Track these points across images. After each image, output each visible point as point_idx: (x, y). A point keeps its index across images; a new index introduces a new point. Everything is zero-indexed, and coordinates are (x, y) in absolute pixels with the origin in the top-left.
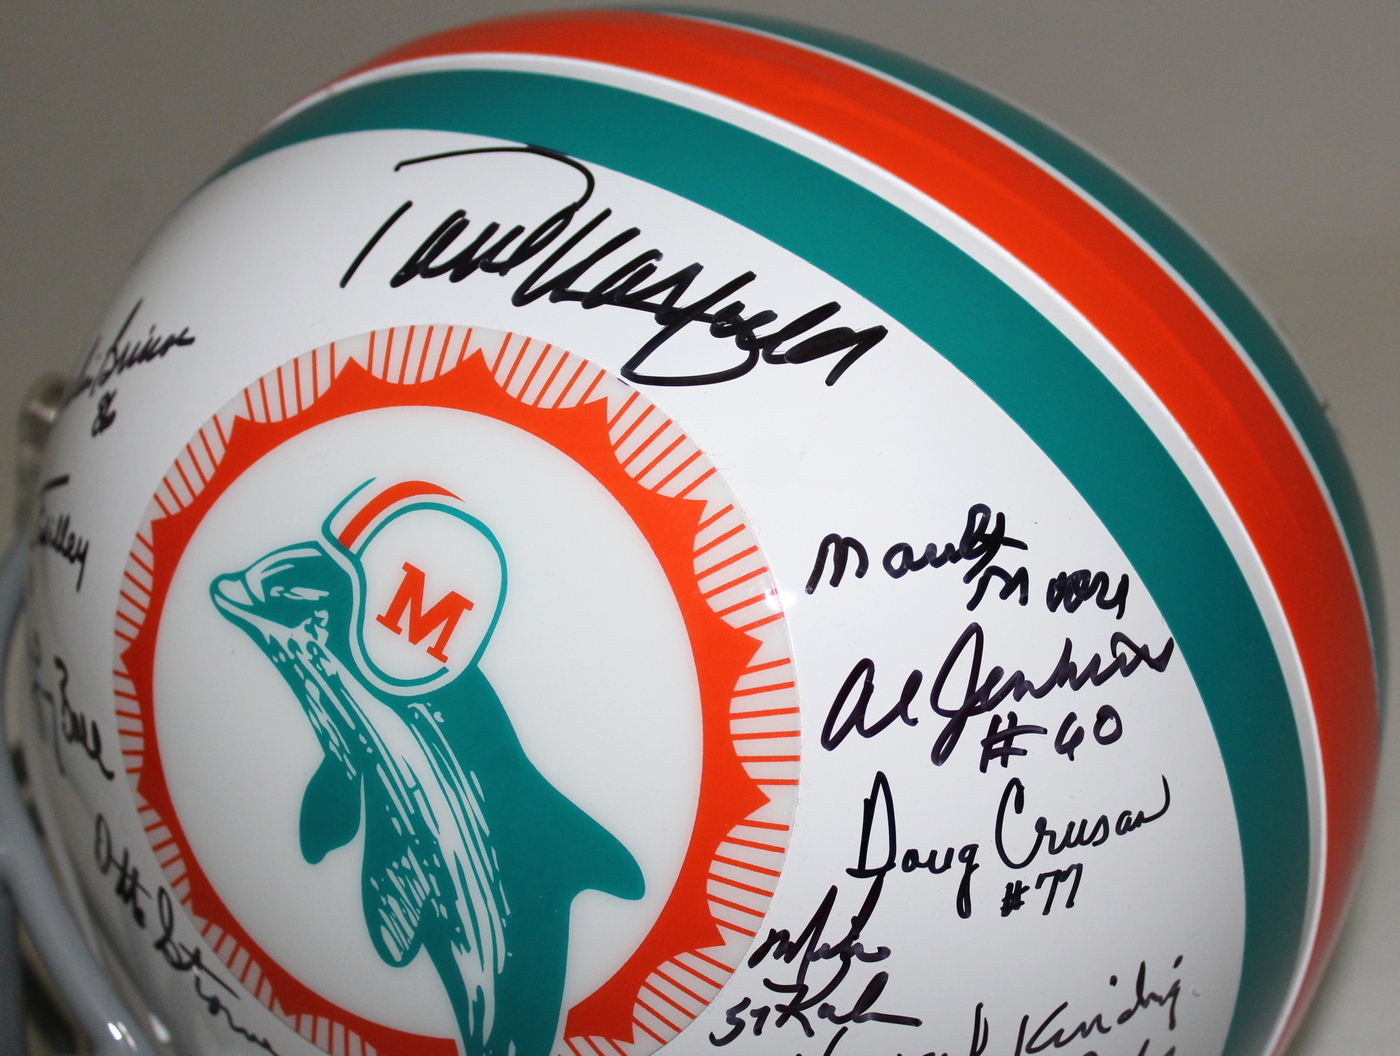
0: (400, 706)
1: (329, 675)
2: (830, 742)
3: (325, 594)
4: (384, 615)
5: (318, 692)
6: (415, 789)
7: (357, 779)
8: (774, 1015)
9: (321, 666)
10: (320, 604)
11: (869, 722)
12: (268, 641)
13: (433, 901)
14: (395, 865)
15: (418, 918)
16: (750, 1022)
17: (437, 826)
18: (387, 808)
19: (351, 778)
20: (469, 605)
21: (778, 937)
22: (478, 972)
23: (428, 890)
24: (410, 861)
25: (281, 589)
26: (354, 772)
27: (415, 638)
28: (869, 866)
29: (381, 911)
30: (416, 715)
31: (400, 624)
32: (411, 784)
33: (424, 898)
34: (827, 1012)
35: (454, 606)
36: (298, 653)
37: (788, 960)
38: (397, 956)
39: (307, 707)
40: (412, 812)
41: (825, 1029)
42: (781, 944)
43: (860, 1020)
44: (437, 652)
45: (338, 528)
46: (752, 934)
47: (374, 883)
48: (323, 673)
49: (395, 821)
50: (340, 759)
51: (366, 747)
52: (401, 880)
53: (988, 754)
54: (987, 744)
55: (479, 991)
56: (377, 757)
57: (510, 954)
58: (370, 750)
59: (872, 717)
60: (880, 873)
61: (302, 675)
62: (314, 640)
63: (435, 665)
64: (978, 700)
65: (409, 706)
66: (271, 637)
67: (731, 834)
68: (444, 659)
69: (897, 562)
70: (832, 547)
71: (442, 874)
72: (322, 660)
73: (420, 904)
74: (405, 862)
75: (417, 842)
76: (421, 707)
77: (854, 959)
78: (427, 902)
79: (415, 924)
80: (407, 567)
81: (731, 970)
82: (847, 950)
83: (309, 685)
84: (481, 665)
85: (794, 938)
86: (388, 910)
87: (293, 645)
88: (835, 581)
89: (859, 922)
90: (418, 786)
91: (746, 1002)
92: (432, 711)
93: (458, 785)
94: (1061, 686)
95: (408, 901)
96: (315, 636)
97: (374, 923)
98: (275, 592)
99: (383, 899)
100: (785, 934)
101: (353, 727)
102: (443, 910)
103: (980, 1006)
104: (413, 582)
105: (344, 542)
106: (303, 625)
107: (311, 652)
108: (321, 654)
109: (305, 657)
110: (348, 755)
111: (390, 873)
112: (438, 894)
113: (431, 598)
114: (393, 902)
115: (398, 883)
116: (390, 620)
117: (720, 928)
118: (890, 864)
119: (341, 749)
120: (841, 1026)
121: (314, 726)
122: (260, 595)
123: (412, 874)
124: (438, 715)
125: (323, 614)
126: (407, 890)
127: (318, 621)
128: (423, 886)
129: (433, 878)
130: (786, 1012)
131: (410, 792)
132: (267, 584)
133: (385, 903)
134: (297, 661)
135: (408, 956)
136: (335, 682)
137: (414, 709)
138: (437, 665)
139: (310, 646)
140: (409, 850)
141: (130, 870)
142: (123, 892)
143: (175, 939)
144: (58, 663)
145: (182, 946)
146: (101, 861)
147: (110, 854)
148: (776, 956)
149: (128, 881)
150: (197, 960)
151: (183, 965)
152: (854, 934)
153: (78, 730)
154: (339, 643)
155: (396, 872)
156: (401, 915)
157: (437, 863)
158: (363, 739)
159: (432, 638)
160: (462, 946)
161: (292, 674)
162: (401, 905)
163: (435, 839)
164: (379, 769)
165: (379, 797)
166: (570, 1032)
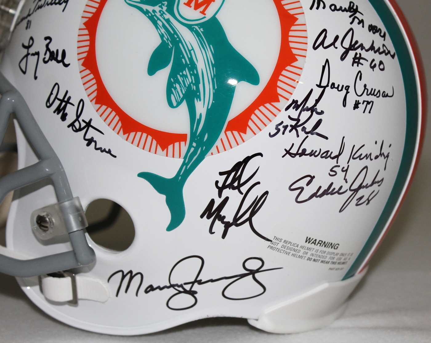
0: (190, 27)
1: (166, 19)
2: (315, 48)
4: (186, 3)
5: (162, 24)
7: (172, 48)
8: (289, 128)
9: (163, 16)
11: (325, 45)
12: (145, 10)
13: (192, 85)
14: (181, 74)
15: (185, 90)
16: (282, 129)
17: (197, 61)
18: (181, 56)
19: (170, 47)
20: (214, 1)
21: (295, 102)
22: (201, 108)
23: (190, 81)
24: (186, 72)
26: (171, 46)
27: (196, 8)
28: (322, 85)
29: (173, 89)
30: (195, 29)
31: (191, 5)
32: (190, 48)
33: (189, 84)
34: (304, 129)
36: (156, 13)
37: (296, 110)
38: (175, 104)
39: (157, 28)
40: (190, 57)
41: (302, 135)
42: (295, 104)
43: (312, 134)
44: (203, 12)
46: (288, 100)
47: (172, 80)
48: (164, 18)
49: (183, 60)
50: (167, 42)
51: (176, 38)
52: (182, 78)
53: (354, 62)
54: (354, 59)
55: (201, 115)
56: (180, 41)
57: (214, 102)
58: (178, 39)
60: (325, 87)
61: (156, 19)
62: (162, 10)
63: (202, 16)
64: (352, 47)
65: (192, 27)
66: (146, 9)
67: (287, 68)
68: (205, 14)
69: (333, 8)
70: (316, 0)
71: (196, 76)
72: (164, 15)
73: (187, 86)
74: (184, 73)
75: (190, 66)
76: (196, 27)
77: (314, 113)
78: (189, 85)
79: (184, 92)
81: (280, 111)
82: (313, 109)
83: (159, 22)
84: (216, 16)
85: (299, 103)
86: (175, 88)
87: (154, 11)
88: (317, 8)
89: (317, 101)
90: (193, 49)
91: (282, 122)
92: (200, 28)
93: (206, 49)
94: (372, 51)
95: (183, 85)
96: (162, 8)
97: (169, 93)
99: (174, 85)
100: (297, 101)
101: (173, 32)
102: (195, 87)
103: (344, 137)
106: (158, 6)
107: (160, 13)
108: (164, 13)
109: (158, 14)
110: (170, 41)
111: (179, 76)
112: (194, 82)
114: (177, 86)
115: (180, 79)
116: (188, 4)
117: (279, 96)
118: (327, 86)
119: (168, 39)
120: (306, 135)
121: (159, 33)
123: (186, 76)
124: (202, 29)
125: (165, 3)
126: (184, 81)
127: (164, 5)
128: (190, 79)
129: (193, 77)
130: (294, 127)
131: (190, 51)
133: (175, 86)
134: (155, 15)
135: (179, 104)
136: (168, 21)
137: (194, 28)
138: (203, 16)
139: (160, 11)
140: (187, 68)
141: (66, 99)
142: (58, 110)
143: (80, 119)
144: (46, 38)
145: (83, 121)
146: (49, 103)
147: (56, 98)
148: (293, 108)
149: (64, 104)
150: (88, 125)
151: (80, 129)
152: (315, 105)
153: (53, 56)
154: (170, 10)
155: (181, 76)
156: (180, 90)
157: (195, 72)
158: (176, 36)
159: (202, 9)
160: (198, 99)
161: (153, 19)
162: (180, 87)
163: (196, 65)
164: (180, 45)
165: (179, 53)
166: (227, 130)
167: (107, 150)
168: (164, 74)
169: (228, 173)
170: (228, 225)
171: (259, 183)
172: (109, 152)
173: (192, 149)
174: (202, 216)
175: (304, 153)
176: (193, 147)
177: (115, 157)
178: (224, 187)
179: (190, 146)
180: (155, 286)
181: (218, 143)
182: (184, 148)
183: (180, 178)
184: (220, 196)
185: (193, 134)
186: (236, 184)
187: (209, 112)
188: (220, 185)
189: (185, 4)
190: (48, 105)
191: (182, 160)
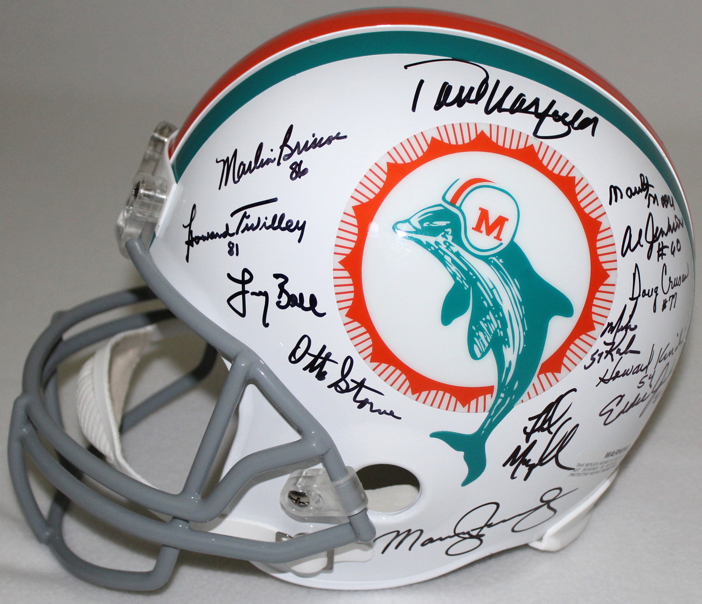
0: (486, 259)
1: (454, 252)
2: (623, 255)
3: (449, 222)
4: (475, 227)
5: (450, 259)
6: (493, 289)
7: (469, 289)
8: (605, 354)
9: (451, 249)
10: (447, 226)
11: (632, 247)
12: (425, 243)
13: (498, 330)
14: (484, 319)
15: (491, 338)
16: (597, 357)
17: (502, 301)
18: (482, 298)
19: (466, 289)
20: (507, 220)
21: (610, 324)
22: (510, 355)
23: (496, 326)
24: (490, 316)
25: (428, 223)
26: (468, 287)
27: (489, 232)
28: (634, 297)
29: (475, 338)
30: (492, 262)
31: (481, 230)
32: (491, 287)
33: (494, 330)
34: (618, 352)
35: (501, 221)
36: (440, 246)
37: (611, 333)
38: (479, 354)
39: (445, 265)
40: (492, 297)
41: (616, 357)
42: (611, 328)
43: (626, 354)
44: (498, 237)
45: (449, 198)
46: (603, 325)
47: (474, 328)
48: (452, 252)
49: (485, 302)
50: (461, 283)
51: (472, 276)
52: (486, 324)
53: (659, 256)
54: (658, 252)
55: (510, 363)
56: (478, 279)
57: (525, 346)
58: (474, 277)
59: (632, 246)
60: (637, 298)
61: (443, 254)
62: (446, 240)
63: (497, 242)
64: (655, 238)
65: (489, 259)
66: (426, 242)
67: (600, 289)
68: (501, 240)
69: (629, 193)
70: (612, 189)
71: (503, 320)
72: (451, 247)
73: (492, 332)
74: (488, 317)
75: (494, 308)
76: (494, 258)
77: (628, 330)
78: (496, 332)
79: (489, 341)
80: (480, 209)
81: (595, 339)
82: (627, 327)
83: (446, 257)
84: (515, 240)
85: (614, 325)
86: (478, 337)
87: (437, 243)
88: (616, 201)
89: (631, 317)
90: (494, 287)
91: (598, 351)
92: (498, 259)
93: (510, 284)
94: (669, 232)
95: (487, 332)
96: (447, 238)
97: (471, 343)
98: (425, 225)
99: (477, 334)
100: (612, 323)
101: (467, 270)
102: (502, 332)
103: (654, 345)
104: (484, 214)
105: (453, 203)
106: (441, 235)
107: (446, 244)
108: (450, 245)
109: (443, 247)
110: (465, 281)
111: (481, 323)
112: (500, 327)
113: (492, 220)
114: (481, 334)
115: (484, 326)
116: (477, 228)
117: (595, 323)
118: (639, 295)
119: (462, 279)
120: (621, 356)
121: (449, 272)
122: (419, 227)
123: (491, 321)
124: (501, 260)
125: (449, 230)
126: (488, 328)
127: (447, 233)
128: (495, 325)
129: (499, 321)
130: (609, 352)
131: (491, 290)
132: (421, 222)
133: (477, 335)
134: (440, 249)
135: (483, 354)
136: (457, 254)
137: (491, 259)
138: (498, 242)
139: (445, 243)
141: (323, 355)
142: (311, 367)
143: (348, 379)
144: (277, 276)
145: (352, 380)
146: (295, 358)
147: (306, 352)
148: (608, 332)
149: (320, 361)
150: (361, 385)
151: (348, 390)
152: (629, 322)
153: (294, 301)
154: (457, 240)
155: (484, 322)
156: (484, 339)
157: (501, 315)
158: (471, 274)
159: (495, 233)
160: (507, 346)
161: (437, 253)
162: (484, 335)
163: (501, 306)
164: (478, 284)
165: (478, 294)
166: (540, 373)
167: (388, 412)
168: (462, 322)
169: (538, 417)
170: (532, 467)
171: (570, 418)
172: (391, 414)
173: (500, 401)
174: (504, 465)
175: (617, 376)
176: (501, 398)
177: (400, 418)
178: (533, 431)
179: (498, 397)
180: (435, 539)
181: (530, 389)
182: (490, 400)
183: (483, 432)
184: (527, 441)
185: (501, 385)
186: (546, 426)
187: (520, 358)
188: (528, 430)
189: (473, 229)
190: (293, 359)
191: (486, 414)
